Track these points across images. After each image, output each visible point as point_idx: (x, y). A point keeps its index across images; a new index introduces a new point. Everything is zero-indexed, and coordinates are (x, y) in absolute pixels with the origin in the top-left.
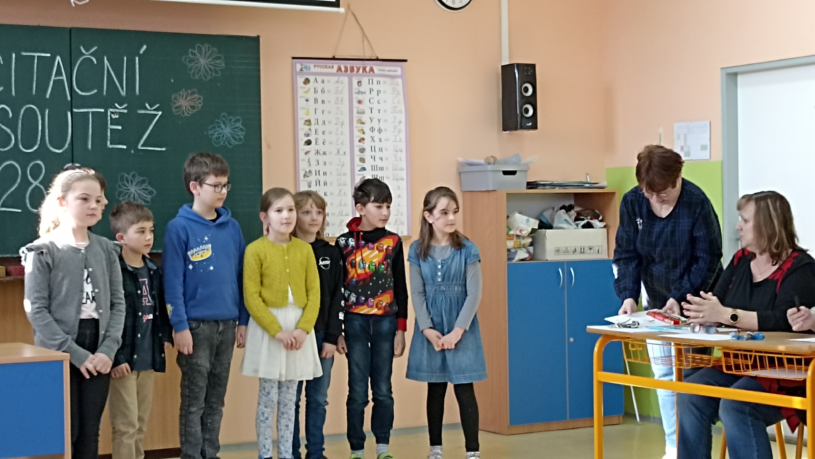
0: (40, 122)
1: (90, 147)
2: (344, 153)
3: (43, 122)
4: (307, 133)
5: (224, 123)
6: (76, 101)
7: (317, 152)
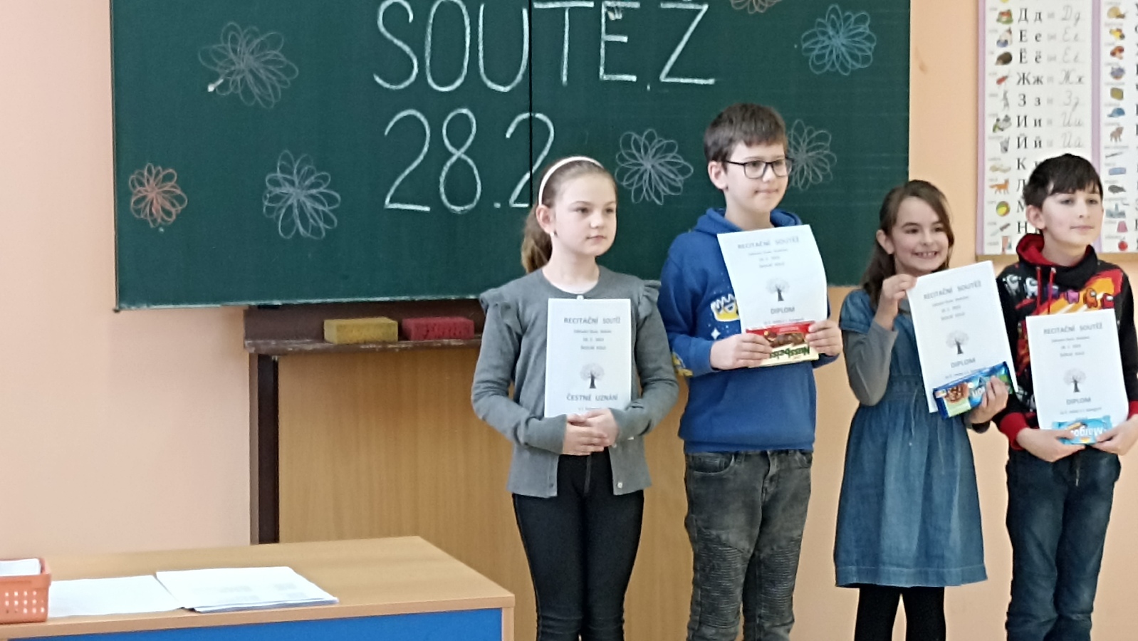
0: (468, 31)
1: (565, 79)
2: (1080, 80)
3: (474, 30)
4: (1003, 39)
5: (834, 26)
7: (1024, 78)
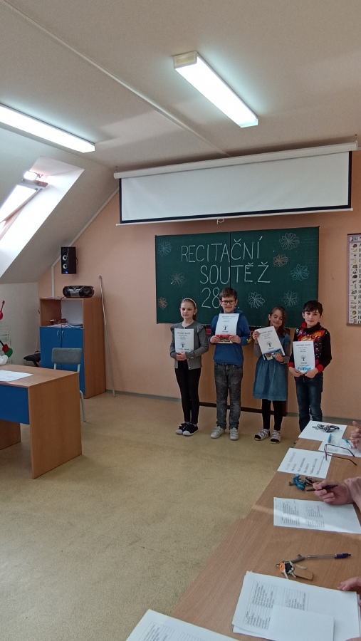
0: (218, 272)
1: (237, 281)
4: (355, 272)
5: (298, 269)
6: (233, 262)
